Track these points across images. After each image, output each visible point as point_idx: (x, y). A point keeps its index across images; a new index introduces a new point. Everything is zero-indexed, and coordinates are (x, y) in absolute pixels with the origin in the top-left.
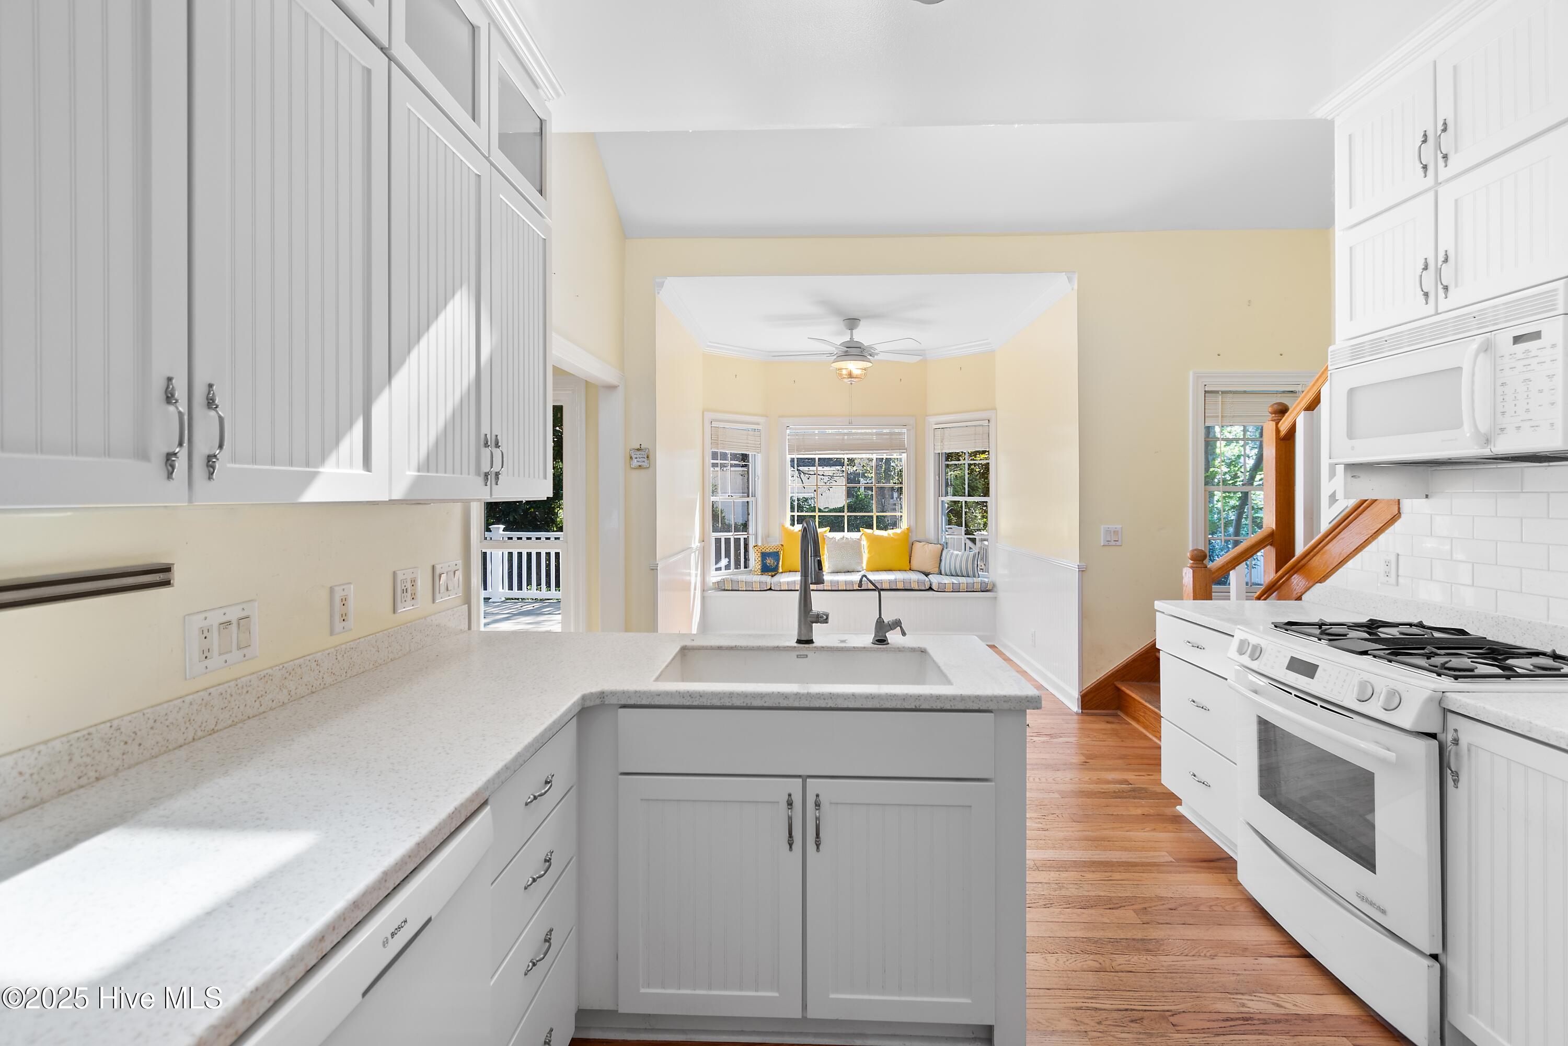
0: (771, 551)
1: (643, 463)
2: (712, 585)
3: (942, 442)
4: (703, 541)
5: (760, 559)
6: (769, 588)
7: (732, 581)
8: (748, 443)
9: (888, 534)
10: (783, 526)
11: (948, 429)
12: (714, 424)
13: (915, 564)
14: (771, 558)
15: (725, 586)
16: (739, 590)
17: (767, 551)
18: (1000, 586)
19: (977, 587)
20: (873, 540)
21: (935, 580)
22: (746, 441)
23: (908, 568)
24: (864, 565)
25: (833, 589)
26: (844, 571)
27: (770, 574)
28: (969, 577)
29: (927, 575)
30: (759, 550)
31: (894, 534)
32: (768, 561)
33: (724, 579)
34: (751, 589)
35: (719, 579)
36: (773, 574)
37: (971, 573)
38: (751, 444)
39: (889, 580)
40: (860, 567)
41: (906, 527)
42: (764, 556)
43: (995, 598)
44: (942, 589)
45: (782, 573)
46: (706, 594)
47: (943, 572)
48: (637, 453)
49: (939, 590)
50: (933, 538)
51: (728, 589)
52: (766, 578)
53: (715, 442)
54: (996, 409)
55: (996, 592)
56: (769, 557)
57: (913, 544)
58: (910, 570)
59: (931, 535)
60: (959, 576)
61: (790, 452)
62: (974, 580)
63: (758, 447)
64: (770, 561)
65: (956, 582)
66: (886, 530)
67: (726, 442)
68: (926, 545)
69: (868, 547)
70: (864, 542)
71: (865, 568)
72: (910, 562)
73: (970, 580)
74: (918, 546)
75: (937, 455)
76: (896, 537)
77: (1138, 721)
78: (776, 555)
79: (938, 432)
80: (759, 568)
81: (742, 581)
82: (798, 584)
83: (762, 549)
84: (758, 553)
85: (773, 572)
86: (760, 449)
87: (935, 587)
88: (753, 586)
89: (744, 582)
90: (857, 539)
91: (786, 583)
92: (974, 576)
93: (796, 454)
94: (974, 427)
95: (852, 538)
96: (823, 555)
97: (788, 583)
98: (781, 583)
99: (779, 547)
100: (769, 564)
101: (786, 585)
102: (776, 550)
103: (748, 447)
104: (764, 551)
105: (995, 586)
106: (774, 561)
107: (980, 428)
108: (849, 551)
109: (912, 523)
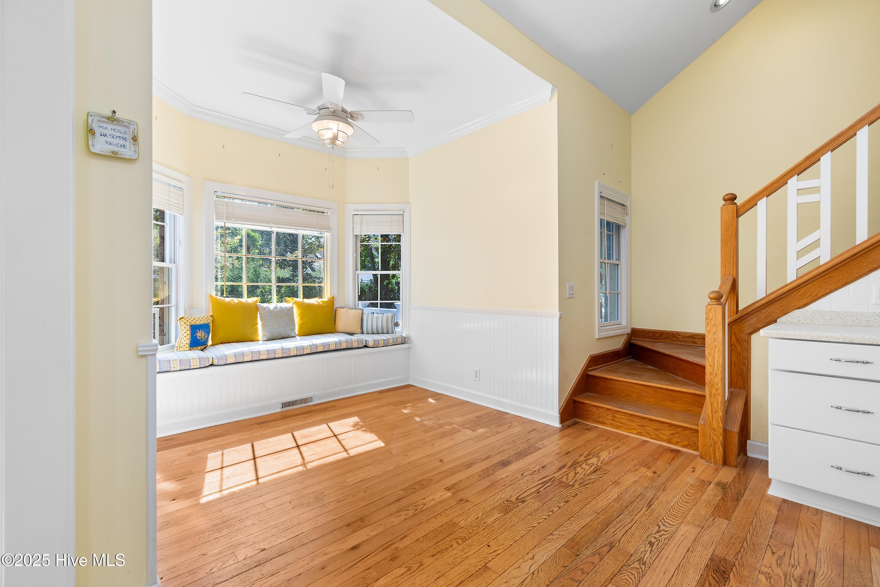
0: (202, 323)
1: (122, 149)
3: (360, 226)
5: (188, 332)
6: (210, 363)
9: (315, 302)
10: (211, 296)
11: (365, 216)
13: (341, 324)
14: (202, 330)
17: (197, 323)
18: (413, 338)
19: (398, 341)
20: (303, 307)
21: (369, 338)
23: (335, 331)
24: (297, 331)
25: (270, 357)
26: (280, 338)
27: (199, 348)
28: (389, 334)
29: (351, 334)
30: (188, 323)
31: (321, 302)
32: (198, 334)
34: (188, 367)
36: (203, 347)
37: (390, 331)
38: (173, 202)
39: (335, 342)
40: (294, 333)
41: (329, 295)
42: (193, 329)
43: (411, 348)
47: (366, 331)
48: (105, 125)
50: (352, 305)
54: (409, 202)
55: (411, 343)
56: (199, 330)
57: (337, 310)
58: (338, 331)
59: (351, 303)
60: (379, 334)
63: (181, 208)
64: (200, 334)
65: (385, 338)
66: (312, 299)
69: (300, 314)
70: (296, 312)
71: (298, 334)
72: (336, 326)
74: (340, 312)
75: (355, 237)
76: (325, 305)
77: (604, 423)
78: (205, 327)
79: (357, 218)
80: (188, 343)
81: (174, 360)
82: (248, 355)
83: (191, 322)
84: (186, 326)
85: (202, 345)
86: (183, 210)
87: (370, 344)
88: (191, 365)
89: (178, 361)
90: (291, 307)
91: (234, 356)
92: (392, 333)
93: (226, 221)
94: (389, 216)
95: (285, 306)
96: (257, 324)
97: (235, 356)
98: (227, 356)
99: (209, 319)
100: (200, 337)
101: (234, 358)
102: (207, 322)
103: (170, 205)
104: (193, 323)
105: (409, 338)
106: (205, 334)
107: (396, 217)
108: (284, 318)
109: (335, 293)
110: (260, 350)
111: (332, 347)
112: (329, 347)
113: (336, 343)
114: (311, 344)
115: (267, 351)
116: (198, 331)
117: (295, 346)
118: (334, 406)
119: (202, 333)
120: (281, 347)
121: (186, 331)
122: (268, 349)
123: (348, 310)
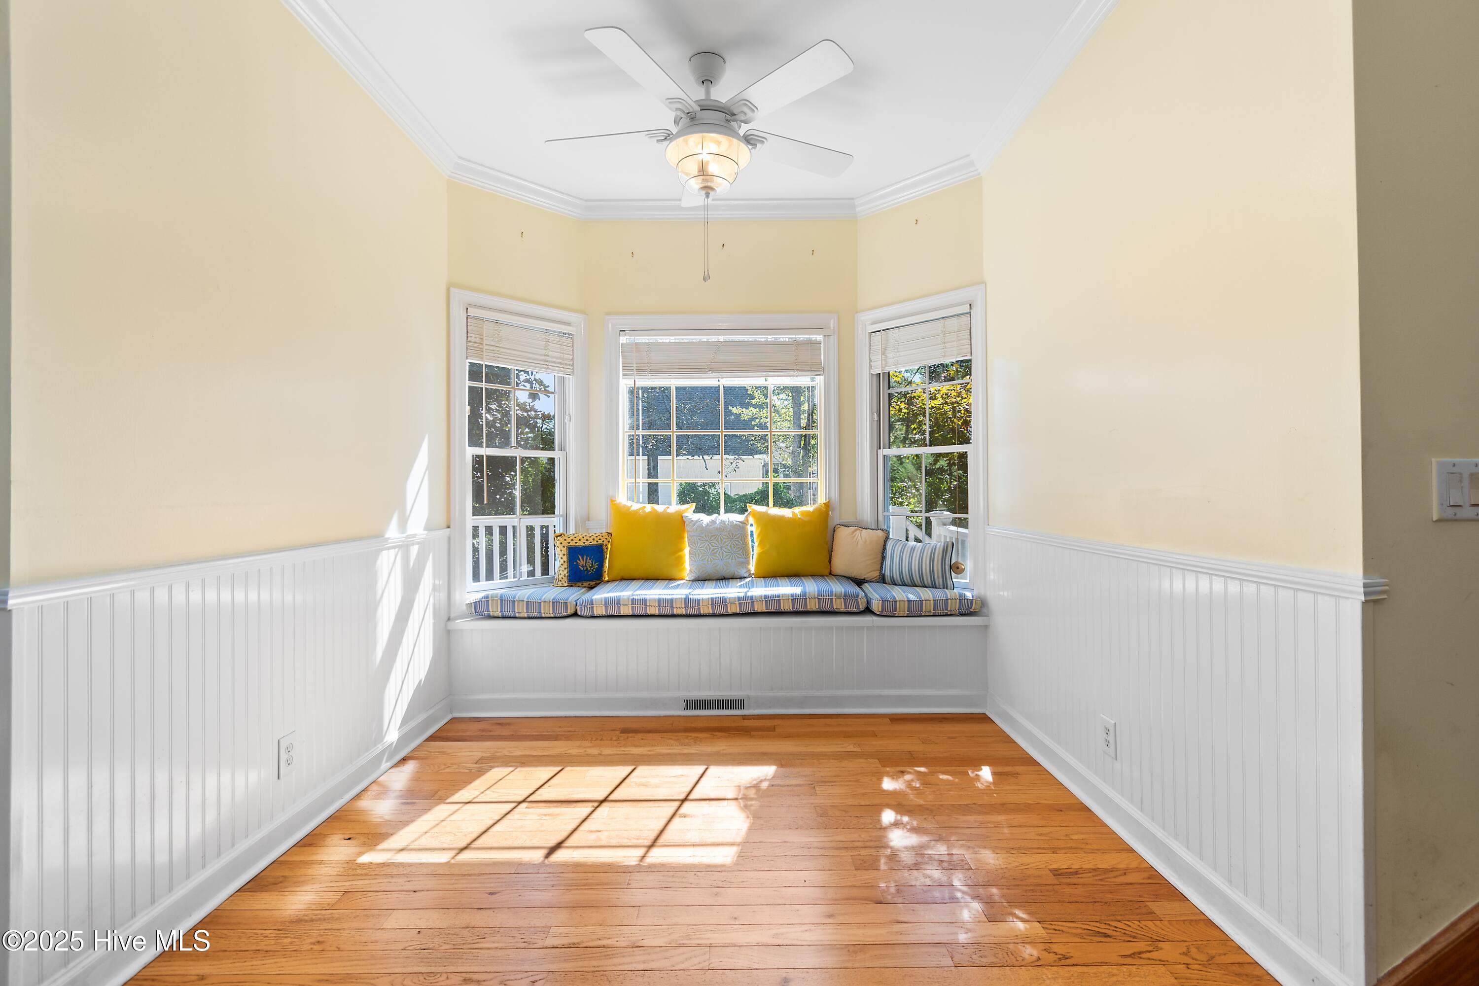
0: (587, 543)
2: (464, 607)
3: (883, 354)
4: (449, 527)
5: (565, 558)
6: (573, 612)
7: (501, 600)
8: (548, 356)
9: (794, 513)
10: (612, 501)
11: (896, 330)
12: (473, 312)
13: (840, 563)
14: (589, 556)
15: (488, 611)
16: (515, 618)
17: (580, 543)
18: (994, 605)
19: (953, 606)
20: (767, 522)
21: (875, 594)
22: (543, 352)
23: (827, 572)
24: (752, 568)
26: (717, 577)
27: (586, 584)
28: (936, 588)
29: (859, 582)
30: (565, 543)
31: (802, 513)
32: (581, 562)
33: (487, 597)
34: (536, 614)
35: (479, 596)
36: (592, 583)
37: (939, 581)
38: (552, 357)
39: (792, 595)
40: (744, 571)
41: (823, 501)
42: (574, 553)
43: (986, 627)
44: (890, 611)
45: (608, 582)
46: (452, 625)
47: (888, 579)
49: (885, 613)
50: (869, 520)
51: (495, 615)
52: (575, 595)
53: (473, 344)
54: (983, 282)
55: (987, 616)
56: (584, 555)
57: (834, 531)
58: (830, 574)
59: (866, 513)
60: (916, 586)
61: (627, 373)
62: (946, 594)
63: (567, 364)
64: (583, 562)
65: (912, 597)
66: (790, 507)
67: (501, 350)
68: (858, 531)
69: (761, 536)
70: (753, 528)
71: (753, 571)
72: (830, 561)
73: (939, 594)
74: (843, 534)
75: (875, 378)
76: (806, 519)
78: (597, 552)
79: (877, 337)
80: (566, 575)
81: (520, 601)
82: (626, 605)
83: (570, 541)
84: (563, 549)
85: (592, 580)
86: (571, 368)
87: (876, 606)
88: (541, 611)
89: (525, 603)
90: (740, 522)
91: (603, 603)
92: (945, 587)
93: (636, 377)
94: (938, 322)
95: (731, 520)
96: (681, 550)
97: (606, 603)
98: (594, 603)
99: (601, 538)
100: (583, 567)
101: (604, 607)
102: (596, 543)
103: (548, 361)
104: (572, 543)
105: (983, 603)
106: (592, 562)
107: (955, 321)
108: (725, 542)
109: (833, 495)
110: (648, 597)
111: (786, 606)
112: (780, 606)
113: (794, 598)
114: (742, 595)
115: (659, 600)
116: (580, 557)
117: (710, 596)
118: (773, 729)
119: (586, 561)
120: (684, 597)
121: (563, 556)
122: (661, 597)
123: (856, 530)
